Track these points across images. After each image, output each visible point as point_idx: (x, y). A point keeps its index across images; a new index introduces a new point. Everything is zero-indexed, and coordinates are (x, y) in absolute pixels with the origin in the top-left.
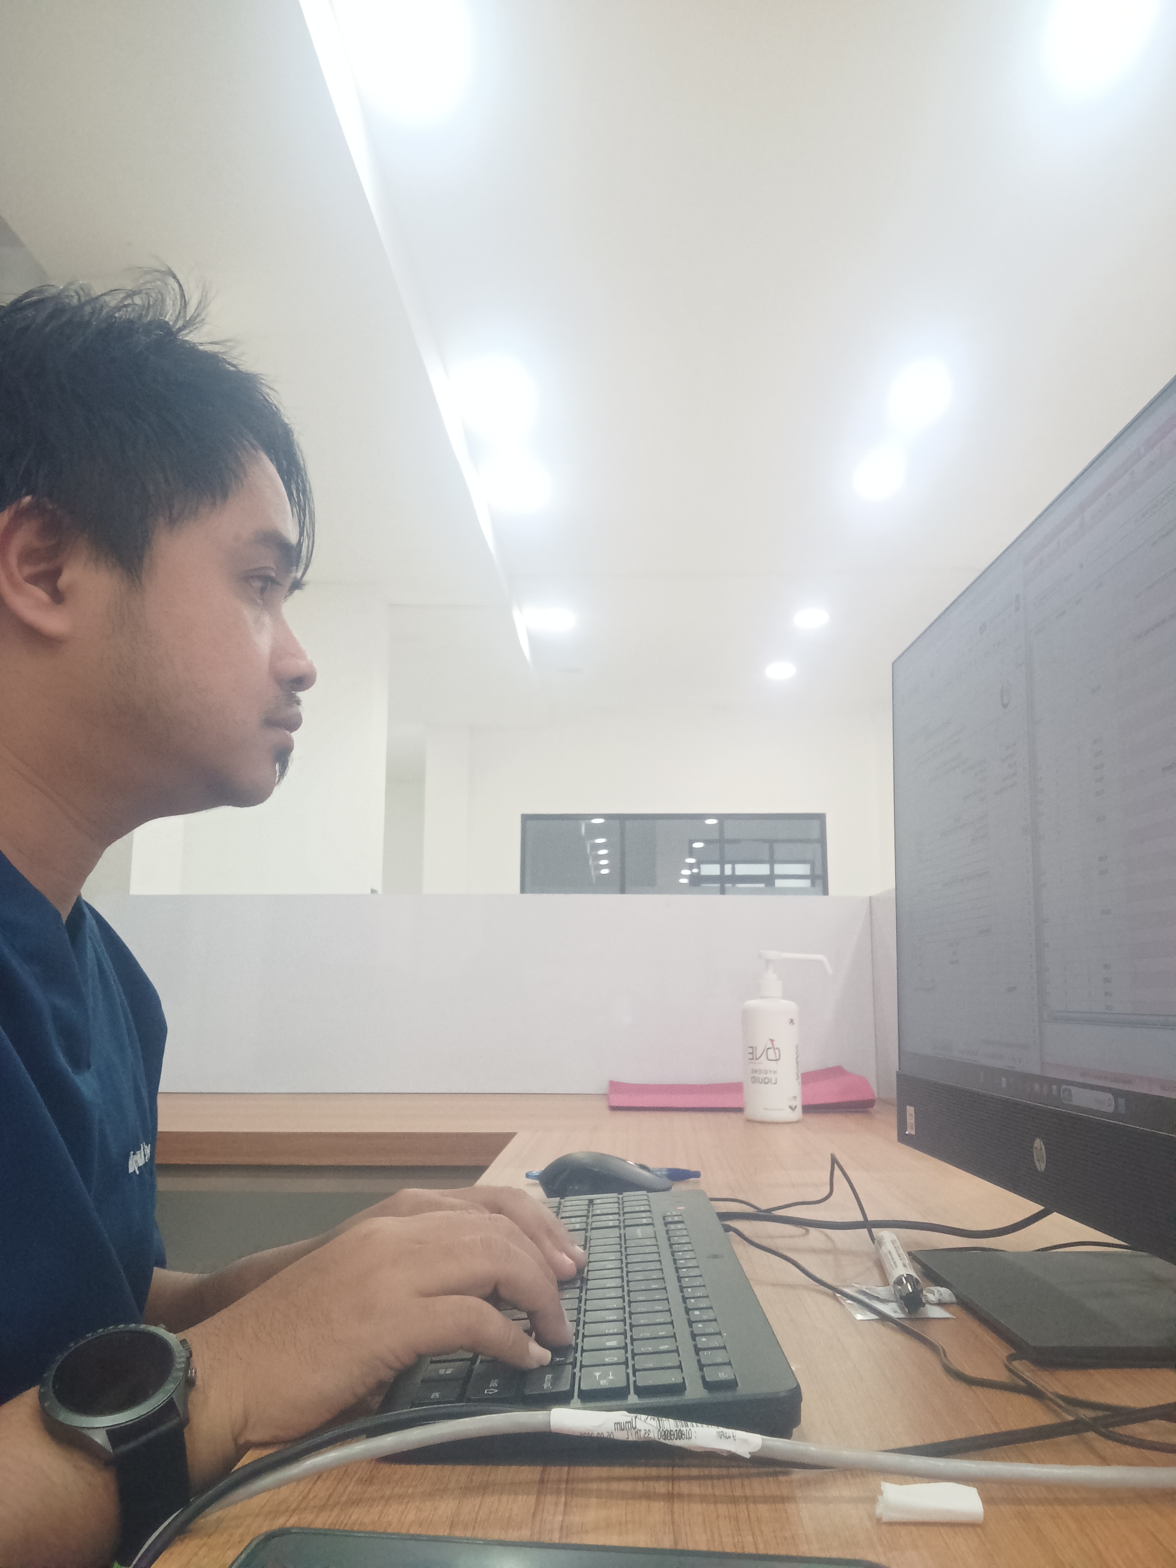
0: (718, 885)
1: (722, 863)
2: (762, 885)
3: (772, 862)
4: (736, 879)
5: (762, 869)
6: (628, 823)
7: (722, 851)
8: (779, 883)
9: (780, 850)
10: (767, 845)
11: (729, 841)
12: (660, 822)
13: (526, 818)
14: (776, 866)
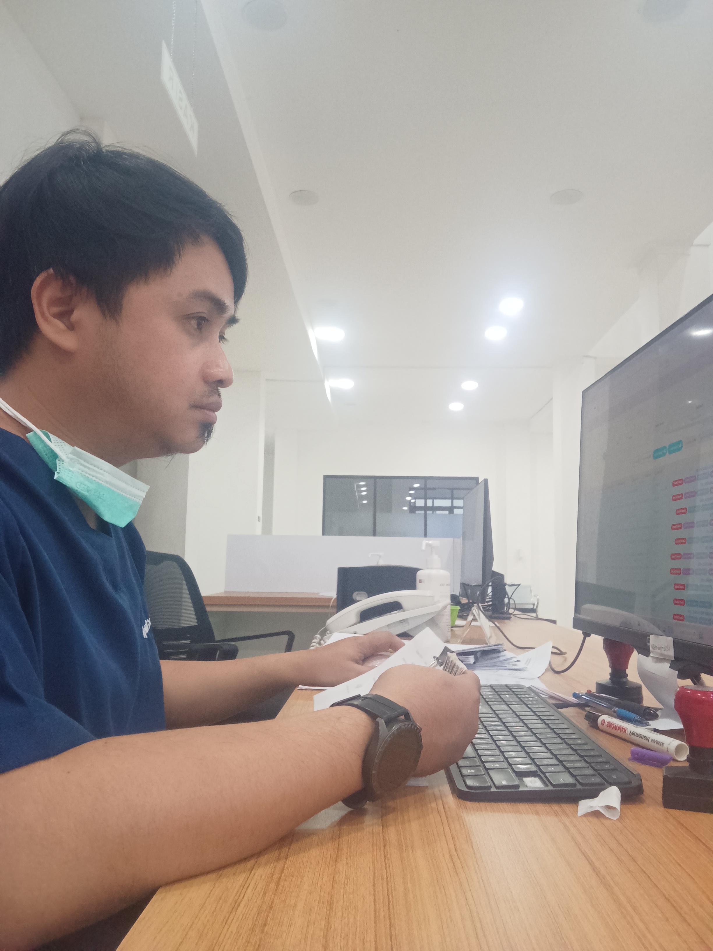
0: (423, 512)
6: (378, 480)
7: (426, 494)
9: (457, 493)
10: (450, 491)
11: (430, 489)
12: (393, 480)
13: (326, 477)
14: (455, 501)
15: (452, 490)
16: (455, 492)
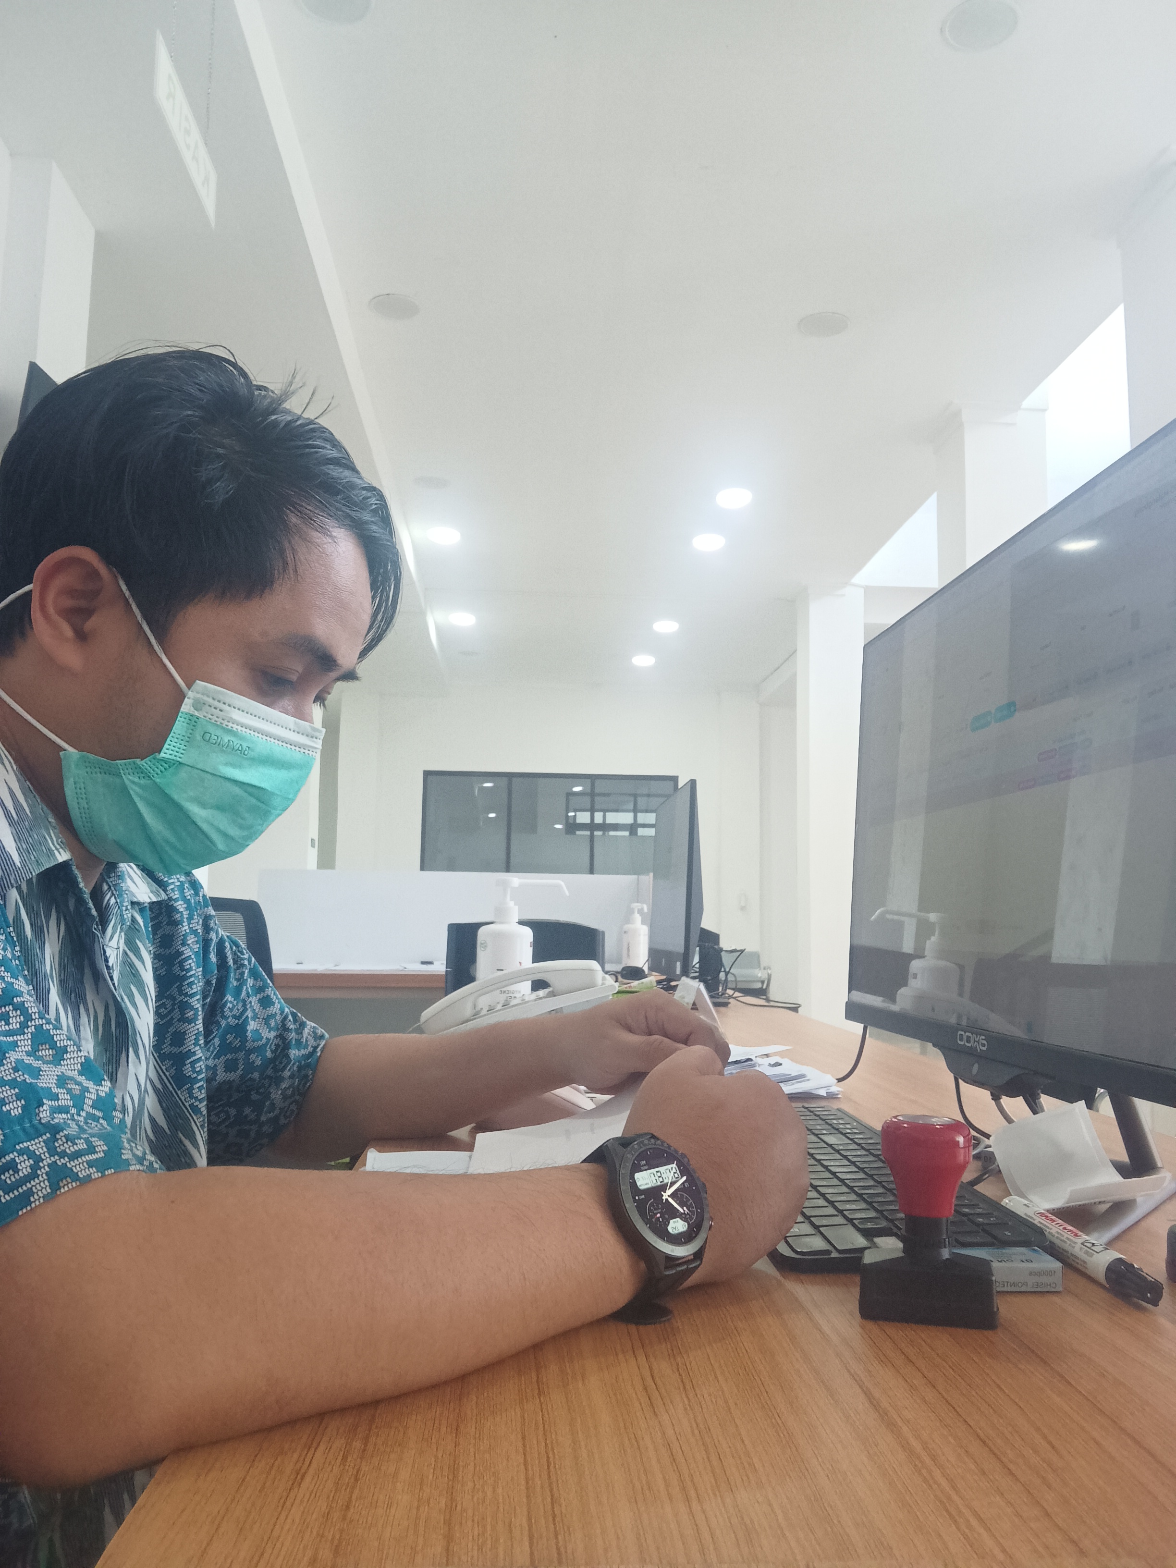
0: (588, 833)
1: (592, 811)
2: (627, 833)
3: (635, 811)
4: (605, 827)
5: (626, 818)
6: (515, 780)
7: (593, 802)
8: (641, 832)
9: (642, 802)
10: (632, 799)
11: (600, 795)
12: (541, 781)
13: (428, 774)
14: (639, 815)
15: (635, 797)
16: (640, 800)
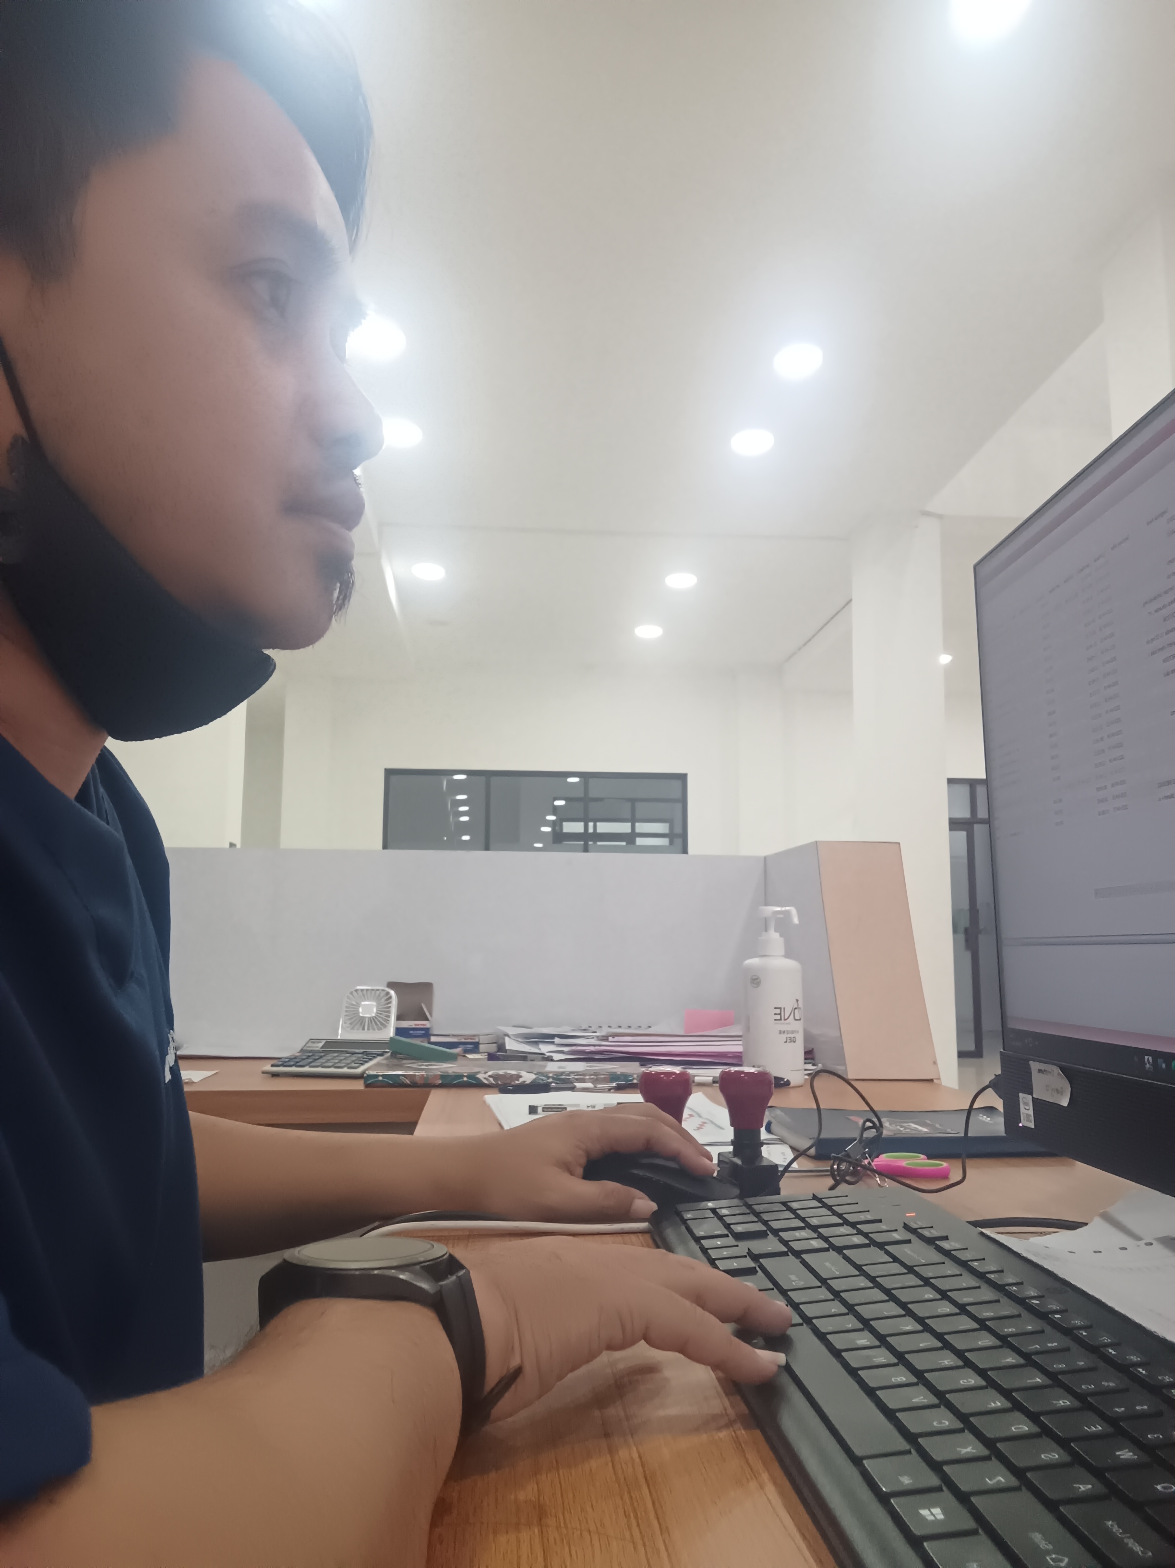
0: (580, 843)
1: (585, 821)
2: (624, 843)
3: (633, 821)
4: (598, 837)
5: (624, 828)
7: (586, 809)
8: (640, 841)
9: (642, 809)
10: (629, 804)
11: (593, 800)
12: (524, 781)
13: (390, 773)
14: (637, 824)
15: (633, 801)
16: (639, 805)
